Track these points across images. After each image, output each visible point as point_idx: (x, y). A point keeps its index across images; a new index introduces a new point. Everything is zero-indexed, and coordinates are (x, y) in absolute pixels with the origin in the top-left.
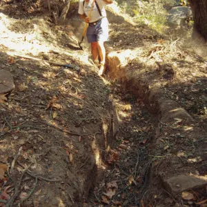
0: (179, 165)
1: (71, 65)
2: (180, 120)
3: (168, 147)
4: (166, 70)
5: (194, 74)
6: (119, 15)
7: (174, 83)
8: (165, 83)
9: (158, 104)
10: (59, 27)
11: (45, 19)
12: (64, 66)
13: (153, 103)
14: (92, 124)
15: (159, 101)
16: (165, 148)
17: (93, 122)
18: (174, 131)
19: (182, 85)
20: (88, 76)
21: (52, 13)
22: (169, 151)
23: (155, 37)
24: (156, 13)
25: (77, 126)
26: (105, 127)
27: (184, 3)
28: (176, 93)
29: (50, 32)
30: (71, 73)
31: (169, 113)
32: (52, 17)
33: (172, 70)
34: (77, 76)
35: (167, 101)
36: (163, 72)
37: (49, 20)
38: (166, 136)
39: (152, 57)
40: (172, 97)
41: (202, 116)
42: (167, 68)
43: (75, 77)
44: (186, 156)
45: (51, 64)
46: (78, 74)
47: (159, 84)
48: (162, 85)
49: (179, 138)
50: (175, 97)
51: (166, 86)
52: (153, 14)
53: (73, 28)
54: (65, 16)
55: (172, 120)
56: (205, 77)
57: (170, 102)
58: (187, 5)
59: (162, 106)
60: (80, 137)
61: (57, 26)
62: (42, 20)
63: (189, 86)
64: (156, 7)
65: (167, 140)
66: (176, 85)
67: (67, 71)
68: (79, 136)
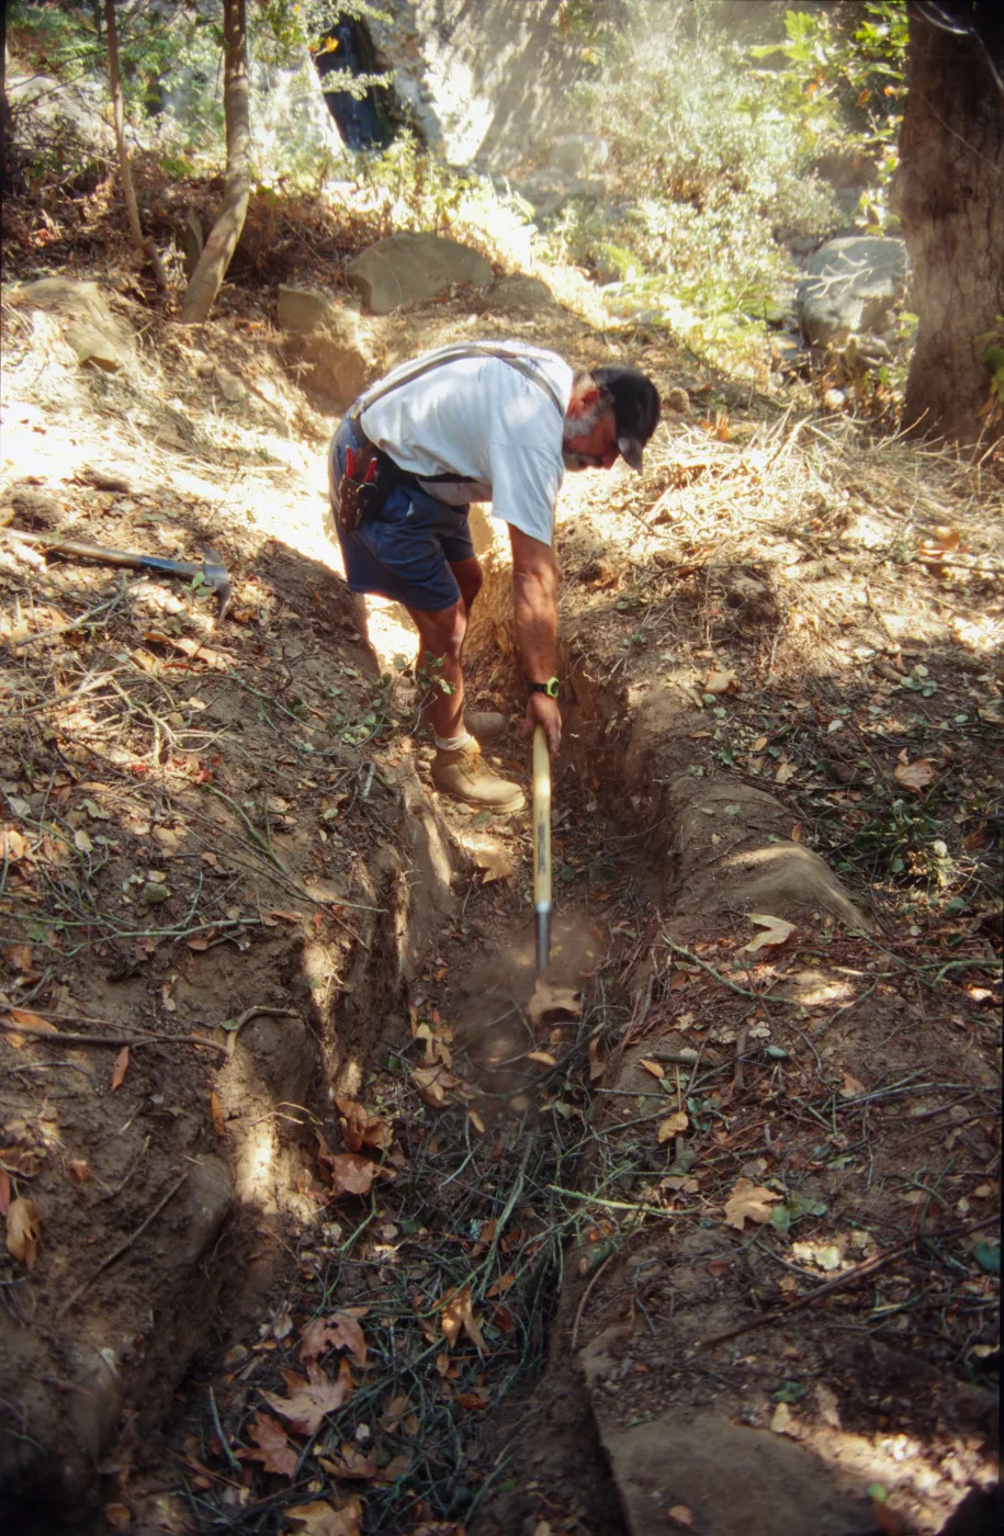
0: (718, 1319)
1: (185, 560)
2: (778, 930)
3: (681, 1121)
4: (734, 600)
5: (895, 624)
6: (528, 271)
7: (774, 676)
8: (720, 679)
9: (667, 810)
10: (187, 329)
11: (105, 284)
12: (139, 568)
13: (646, 789)
14: (225, 960)
15: (678, 785)
16: (666, 1130)
17: (231, 945)
18: (739, 1003)
19: (820, 688)
20: (275, 626)
21: (148, 254)
22: (686, 1153)
23: (700, 398)
24: (734, 269)
25: (123, 974)
26: (321, 965)
27: (873, 218)
28: (778, 741)
29: (128, 357)
30: (175, 606)
31: (723, 876)
32: (150, 273)
33: (767, 596)
34: (207, 623)
35: (721, 792)
36: (715, 610)
37: (129, 292)
38: (686, 1038)
39: (664, 519)
40: (755, 767)
41: (917, 895)
42: (742, 584)
43: (190, 631)
44: (779, 1217)
45: (54, 556)
46: (216, 611)
47: (684, 681)
48: (701, 688)
49: (759, 1059)
50: (773, 762)
51: (728, 696)
52: (721, 273)
53: (279, 338)
54: (220, 269)
55: (733, 922)
56: (953, 641)
57: (735, 800)
58: (889, 232)
59: (691, 825)
60: (123, 1059)
61: (177, 326)
62: (87, 288)
63: (859, 699)
64: (736, 236)
65: (686, 1065)
66: (782, 692)
67: (156, 596)
68: (115, 1047)
